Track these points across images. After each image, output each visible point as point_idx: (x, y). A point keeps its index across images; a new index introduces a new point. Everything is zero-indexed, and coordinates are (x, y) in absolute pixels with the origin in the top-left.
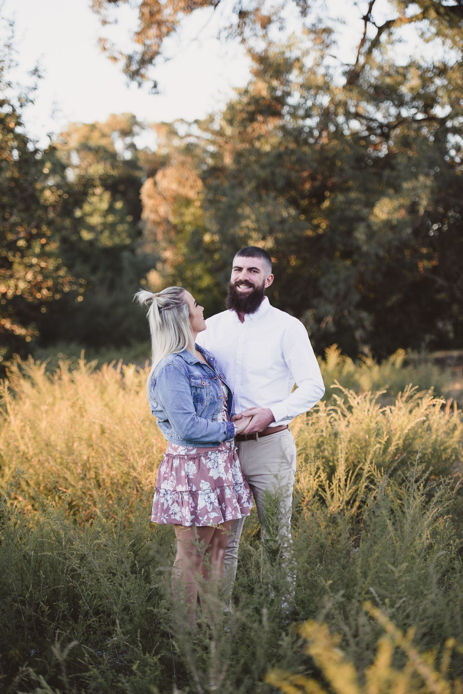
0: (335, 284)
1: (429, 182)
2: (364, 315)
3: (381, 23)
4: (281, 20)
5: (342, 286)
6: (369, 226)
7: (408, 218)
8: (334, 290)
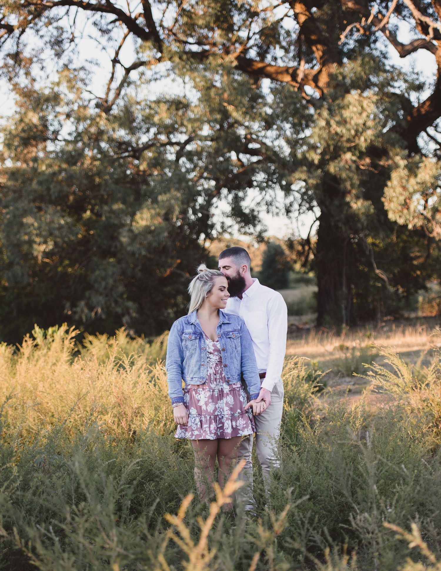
0: (104, 279)
1: (179, 195)
2: (130, 304)
3: (128, 65)
4: (40, 61)
5: (111, 281)
6: (131, 231)
7: (164, 224)
8: (103, 283)
